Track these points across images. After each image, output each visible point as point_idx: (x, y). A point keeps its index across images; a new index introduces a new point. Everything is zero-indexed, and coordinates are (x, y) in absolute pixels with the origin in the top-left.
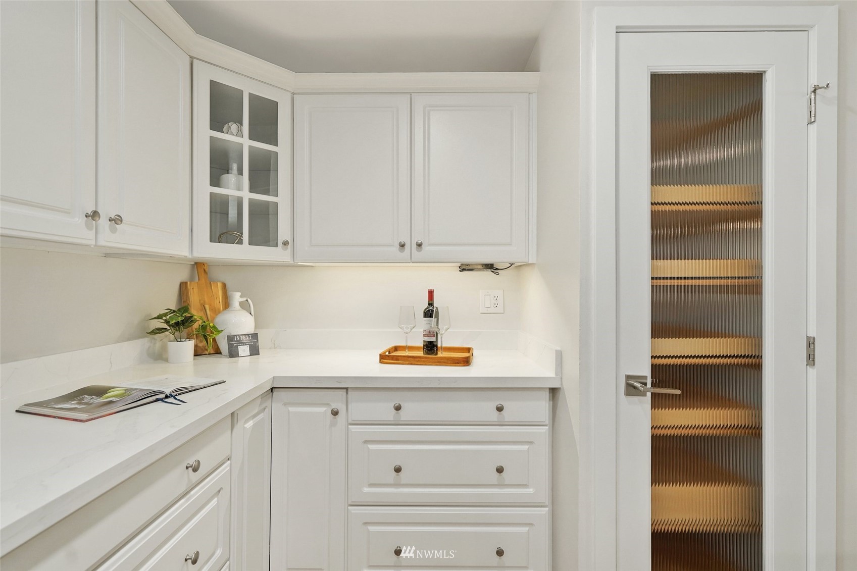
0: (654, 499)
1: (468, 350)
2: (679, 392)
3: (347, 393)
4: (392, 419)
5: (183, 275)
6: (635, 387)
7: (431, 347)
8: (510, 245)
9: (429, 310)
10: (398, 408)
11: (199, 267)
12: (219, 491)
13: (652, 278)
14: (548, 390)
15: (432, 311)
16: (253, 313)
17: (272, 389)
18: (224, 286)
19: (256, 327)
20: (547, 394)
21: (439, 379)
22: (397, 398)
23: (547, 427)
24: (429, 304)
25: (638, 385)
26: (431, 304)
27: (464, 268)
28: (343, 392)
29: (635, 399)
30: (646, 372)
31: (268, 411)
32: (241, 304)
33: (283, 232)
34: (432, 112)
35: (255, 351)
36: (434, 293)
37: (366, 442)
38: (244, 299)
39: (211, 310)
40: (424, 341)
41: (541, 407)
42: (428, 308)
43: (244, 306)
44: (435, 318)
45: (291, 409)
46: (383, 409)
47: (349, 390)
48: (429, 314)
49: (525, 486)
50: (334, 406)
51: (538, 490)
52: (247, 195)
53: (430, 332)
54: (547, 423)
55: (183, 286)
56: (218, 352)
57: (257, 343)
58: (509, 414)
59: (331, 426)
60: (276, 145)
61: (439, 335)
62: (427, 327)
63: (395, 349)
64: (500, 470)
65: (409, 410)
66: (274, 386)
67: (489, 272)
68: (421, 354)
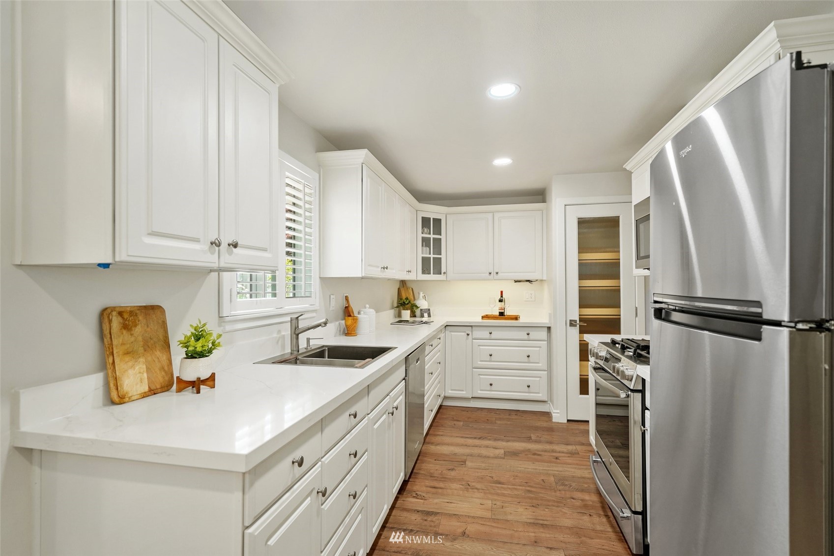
1: (518, 315)
2: (586, 324)
4: (488, 337)
5: (398, 286)
6: (572, 323)
7: (502, 314)
8: (535, 272)
10: (491, 333)
11: (403, 283)
12: (440, 351)
13: (579, 287)
14: (547, 327)
15: (502, 299)
16: (427, 300)
18: (412, 289)
19: (429, 306)
20: (546, 329)
21: (506, 323)
22: (491, 329)
23: (546, 342)
25: (573, 322)
26: (502, 297)
27: (516, 282)
28: (471, 328)
29: (573, 328)
30: (577, 319)
31: (445, 333)
32: (423, 297)
33: (443, 269)
34: (501, 220)
35: (429, 316)
37: (479, 345)
38: (424, 295)
39: (410, 299)
40: (499, 312)
41: (543, 334)
43: (424, 297)
44: (504, 302)
45: (452, 333)
46: (485, 333)
47: (473, 327)
48: (501, 301)
49: (538, 363)
50: (467, 332)
51: (543, 365)
52: (432, 256)
53: (501, 308)
54: (546, 340)
55: (399, 289)
56: (415, 316)
57: (430, 312)
58: (532, 336)
59: (467, 339)
60: (441, 235)
61: (505, 309)
62: (500, 306)
63: (487, 315)
64: (528, 356)
65: (495, 334)
66: (447, 324)
67: (528, 283)
68: (498, 316)
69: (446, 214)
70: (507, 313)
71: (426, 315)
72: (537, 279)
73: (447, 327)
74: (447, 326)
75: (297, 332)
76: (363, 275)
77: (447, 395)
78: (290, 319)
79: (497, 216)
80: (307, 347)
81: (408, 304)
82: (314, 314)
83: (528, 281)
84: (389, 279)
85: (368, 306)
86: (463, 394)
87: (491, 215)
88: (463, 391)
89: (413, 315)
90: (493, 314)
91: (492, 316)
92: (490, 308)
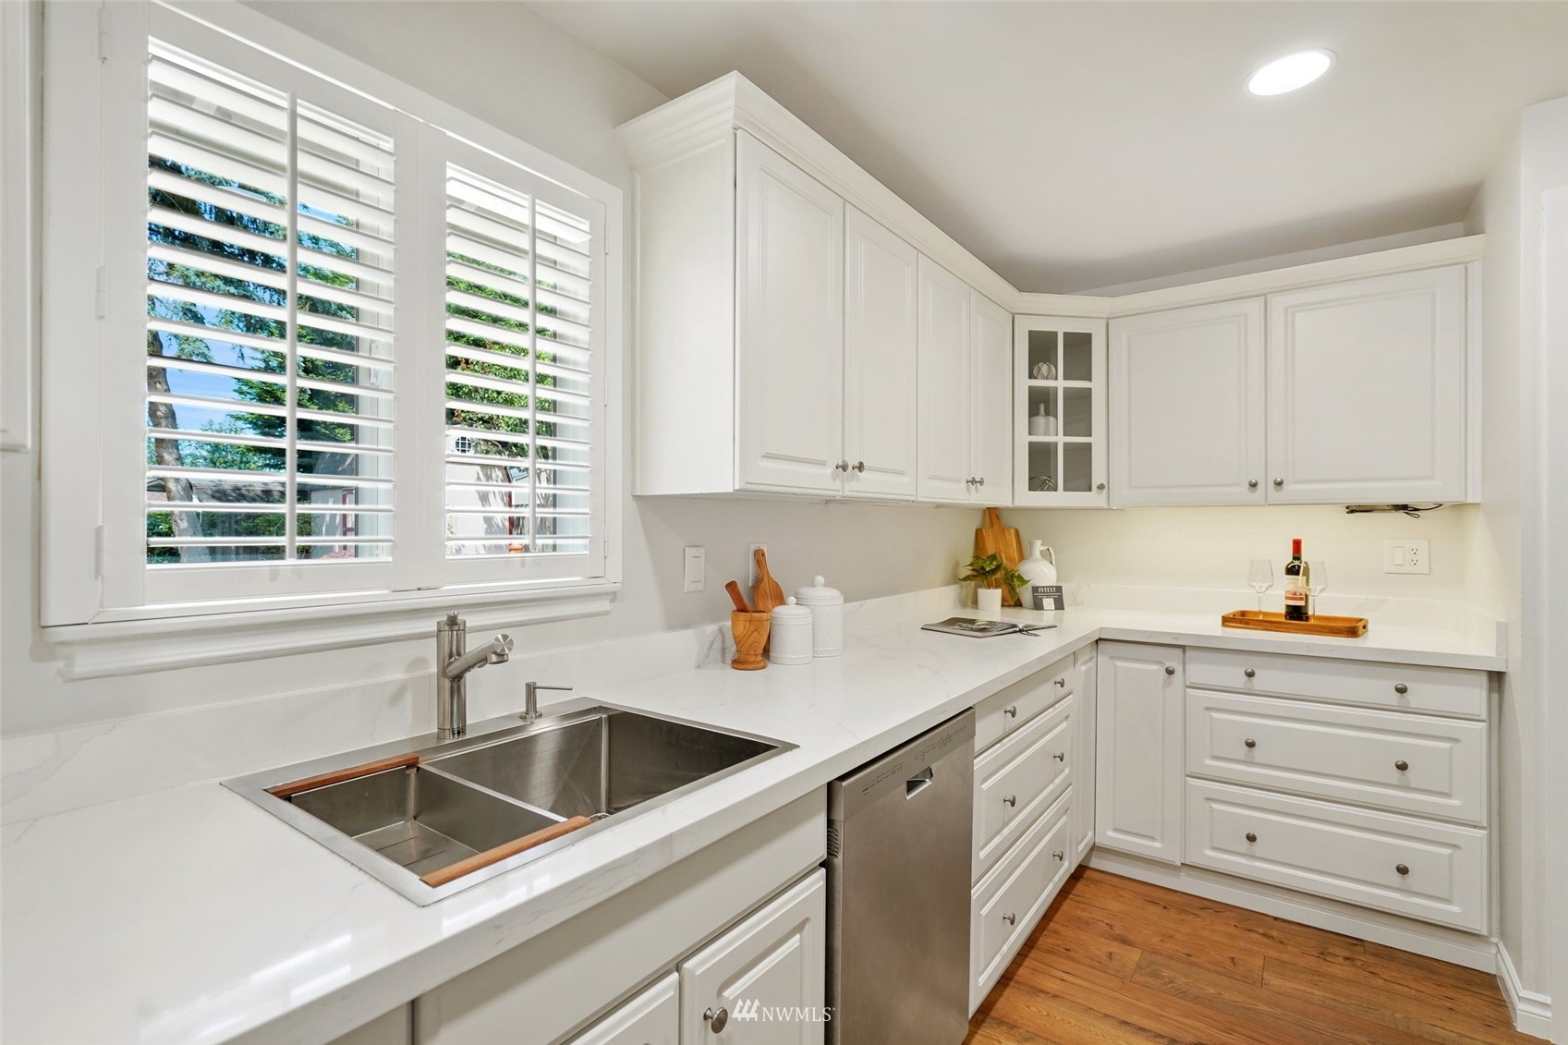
1: (1360, 621)
3: (1184, 653)
4: (1240, 686)
5: (975, 523)
7: (1296, 614)
8: (1429, 480)
9: (1294, 566)
10: (1250, 675)
11: (992, 514)
12: (1067, 717)
14: (1486, 673)
15: (1299, 567)
16: (1054, 562)
17: (1097, 641)
19: (1058, 580)
20: (1484, 679)
21: (1307, 645)
22: (1251, 662)
23: (1485, 723)
24: (1294, 558)
26: (1297, 556)
27: (1351, 510)
28: (1179, 651)
31: (1094, 660)
32: (1041, 552)
33: (1098, 476)
34: (1297, 313)
35: (1059, 605)
36: (1302, 544)
37: (1208, 709)
38: (1045, 548)
39: (1007, 559)
40: (1288, 606)
41: (1471, 696)
42: (1292, 562)
43: (1046, 555)
44: (1303, 575)
45: (1118, 663)
46: (1230, 673)
47: (1187, 649)
48: (1292, 571)
49: (1446, 795)
50: (1168, 664)
52: (1061, 440)
53: (1295, 594)
54: (1486, 717)
55: (979, 533)
56: (1018, 604)
57: (1061, 597)
58: (1413, 699)
59: (1167, 684)
60: (1090, 380)
61: (1310, 599)
62: (1291, 588)
63: (1243, 613)
64: (1403, 767)
65: (1266, 679)
66: (1103, 637)
67: (1401, 514)
68: (1283, 620)
69: (1109, 318)
70: (1317, 608)
71: (1048, 603)
72: (1439, 500)
73: (1101, 645)
74: (1100, 639)
75: (454, 669)
76: (737, 488)
77: (1100, 841)
78: (435, 628)
79: (1279, 303)
80: (527, 712)
81: (993, 571)
82: (604, 605)
83: (1404, 508)
84: (939, 506)
85: (820, 579)
86: (1153, 848)
87: (1257, 305)
88: (1152, 838)
89: (1012, 601)
90: (1263, 610)
91: (1261, 618)
92: (1253, 591)
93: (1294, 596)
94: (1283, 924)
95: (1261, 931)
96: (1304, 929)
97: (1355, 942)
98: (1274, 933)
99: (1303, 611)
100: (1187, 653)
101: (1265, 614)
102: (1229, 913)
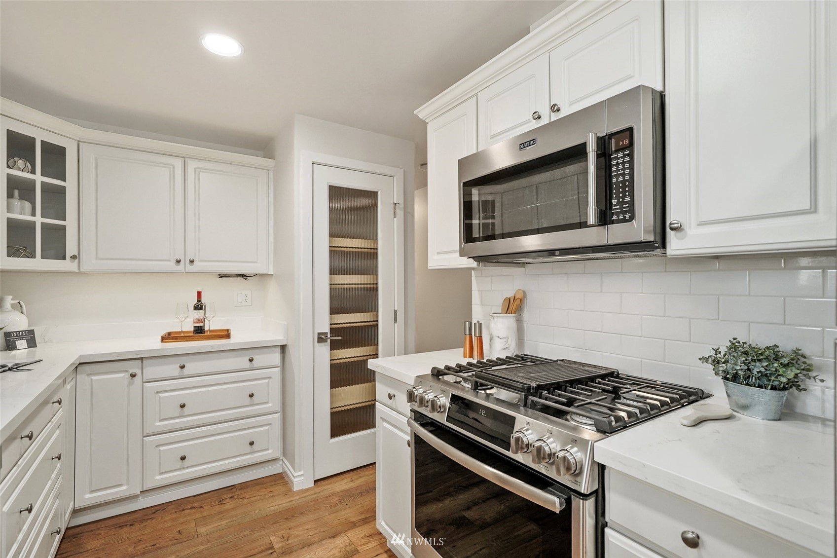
0: (332, 395)
1: (228, 330)
2: (341, 338)
3: (142, 362)
4: (178, 375)
6: (322, 338)
7: (199, 330)
8: (256, 262)
9: (198, 305)
10: (183, 367)
12: (59, 427)
13: (330, 284)
14: (279, 347)
15: (201, 305)
16: (25, 312)
19: (30, 325)
20: (279, 349)
21: (212, 346)
22: (182, 360)
23: (279, 368)
24: (198, 301)
25: (323, 337)
26: (199, 301)
27: (221, 276)
28: (139, 362)
29: (322, 344)
30: (327, 330)
31: (74, 379)
33: (71, 248)
34: (201, 173)
35: (32, 344)
36: (202, 294)
37: (157, 392)
38: (16, 301)
40: (195, 327)
41: (275, 357)
42: (197, 303)
43: (17, 307)
44: (203, 310)
45: (94, 378)
46: (172, 369)
47: (143, 359)
48: (199, 307)
49: (267, 403)
50: (131, 371)
51: (274, 404)
52: (39, 220)
53: (199, 320)
54: (279, 365)
57: (33, 338)
59: (130, 384)
60: (65, 181)
61: (206, 321)
62: (197, 317)
63: (169, 334)
64: (251, 396)
65: (191, 367)
66: (81, 362)
67: (241, 278)
68: (192, 334)
69: (80, 140)
70: (210, 327)
71: (21, 343)
72: (257, 272)
73: (80, 368)
74: (80, 364)
77: (78, 505)
79: (191, 164)
83: (242, 276)
86: (123, 490)
87: (180, 161)
88: (121, 485)
90: (184, 330)
91: (182, 335)
92: (178, 320)
93: (198, 321)
94: (199, 497)
95: (189, 507)
96: (209, 494)
97: (232, 488)
98: (196, 504)
99: (203, 328)
100: (144, 362)
101: (184, 332)
102: (170, 507)
